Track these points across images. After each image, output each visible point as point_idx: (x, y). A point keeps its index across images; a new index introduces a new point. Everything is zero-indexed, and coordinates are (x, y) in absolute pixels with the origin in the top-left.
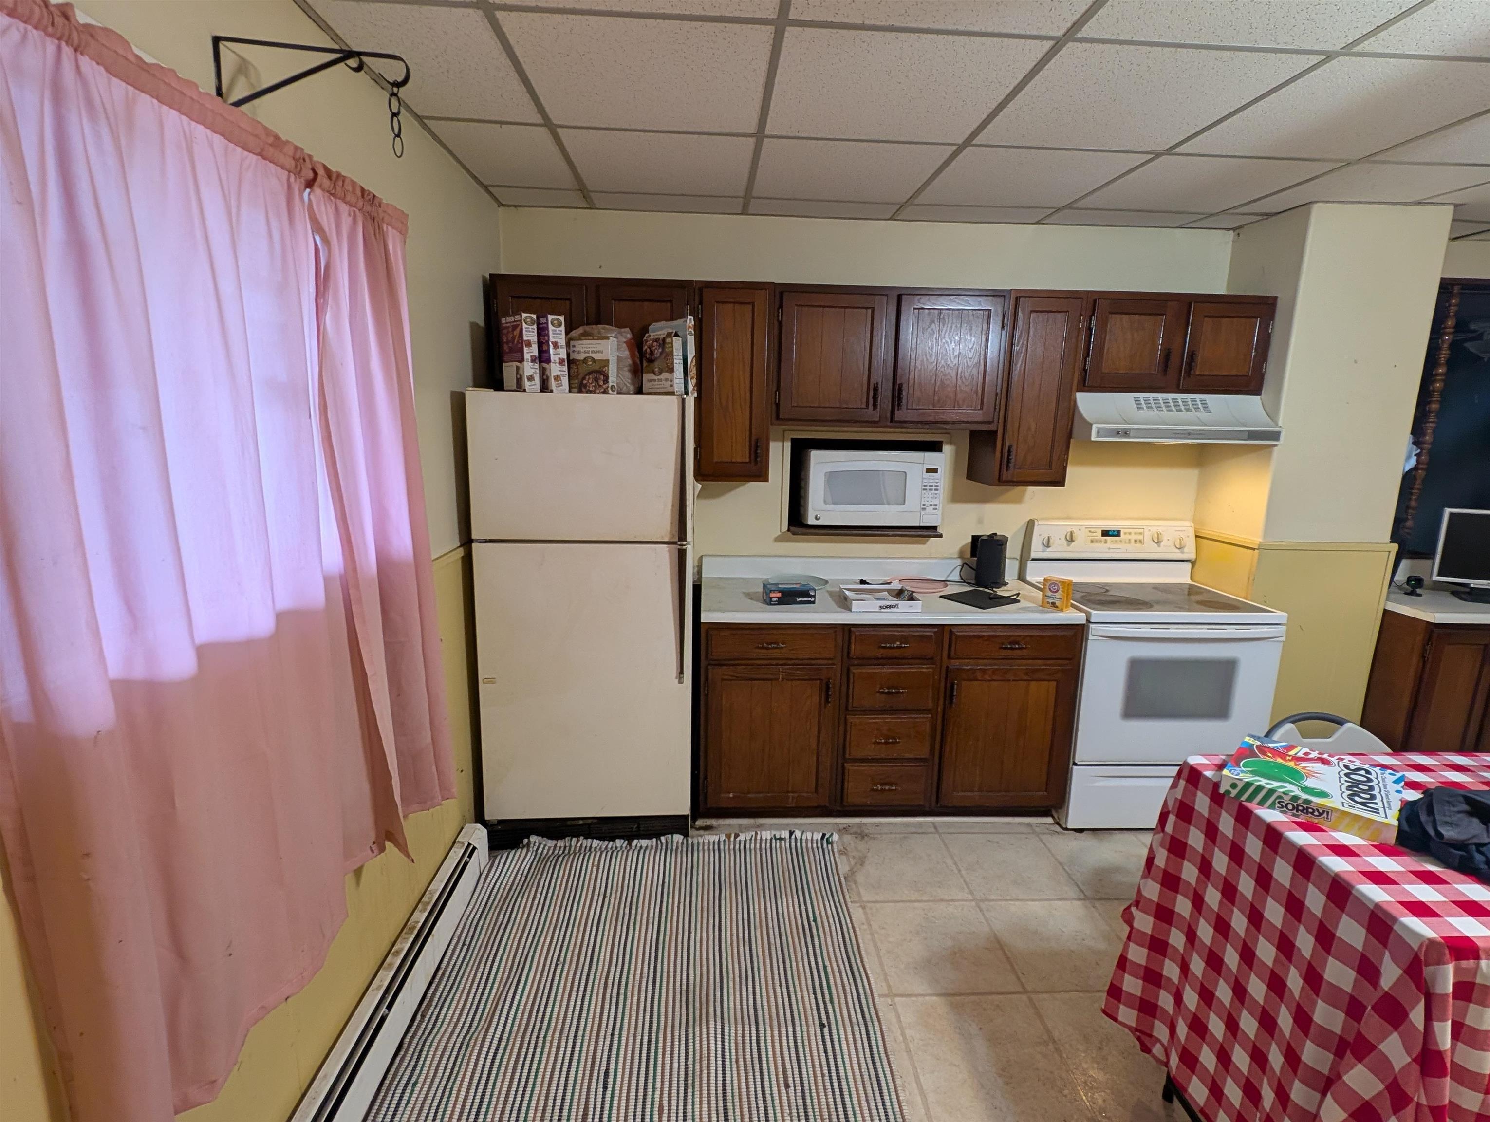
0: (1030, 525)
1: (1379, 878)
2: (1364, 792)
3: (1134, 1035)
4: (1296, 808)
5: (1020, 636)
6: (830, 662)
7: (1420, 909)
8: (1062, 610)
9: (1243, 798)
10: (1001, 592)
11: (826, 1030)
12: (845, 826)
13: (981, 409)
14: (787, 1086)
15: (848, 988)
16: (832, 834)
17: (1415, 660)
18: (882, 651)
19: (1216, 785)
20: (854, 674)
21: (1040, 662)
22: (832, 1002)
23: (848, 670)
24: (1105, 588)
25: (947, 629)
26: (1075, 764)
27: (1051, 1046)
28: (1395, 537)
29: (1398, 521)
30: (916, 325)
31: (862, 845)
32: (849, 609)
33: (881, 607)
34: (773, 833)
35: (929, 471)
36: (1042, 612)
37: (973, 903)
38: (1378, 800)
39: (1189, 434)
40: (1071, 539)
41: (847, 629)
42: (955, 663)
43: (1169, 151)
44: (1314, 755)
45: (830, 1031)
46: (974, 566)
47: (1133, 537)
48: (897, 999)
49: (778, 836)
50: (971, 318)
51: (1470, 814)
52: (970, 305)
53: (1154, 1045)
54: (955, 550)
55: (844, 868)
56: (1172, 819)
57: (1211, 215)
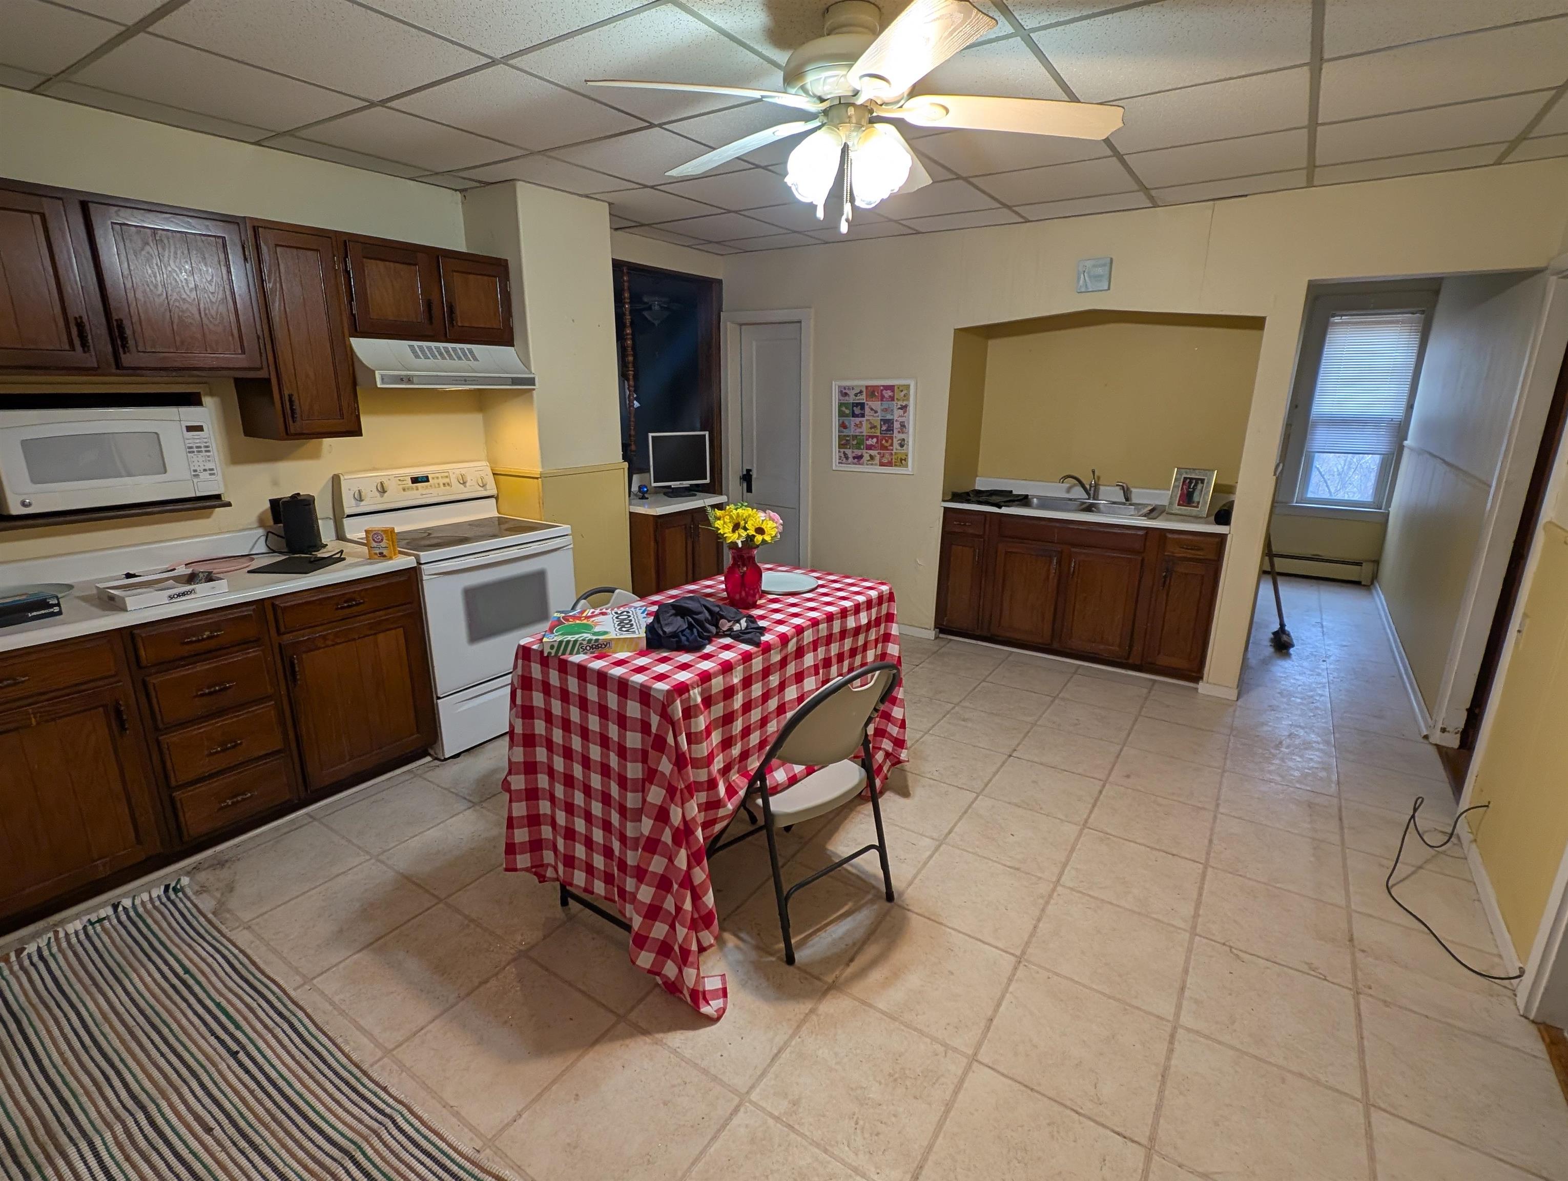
0: (336, 481)
1: (640, 670)
2: (627, 624)
3: (531, 872)
4: (591, 647)
5: (354, 592)
6: (112, 680)
7: (661, 677)
8: (391, 558)
9: (560, 654)
10: (322, 554)
11: (242, 1056)
12: (194, 865)
13: (243, 352)
14: (209, 1130)
15: (254, 1005)
16: (179, 880)
17: (652, 543)
18: (187, 647)
19: (542, 652)
20: (154, 684)
21: (381, 613)
22: (238, 1027)
23: (145, 684)
24: (428, 533)
25: (268, 606)
26: (439, 698)
27: (472, 926)
28: (625, 457)
29: (625, 447)
30: (121, 245)
31: (224, 873)
32: (124, 609)
33: (171, 597)
34: (85, 919)
35: (190, 429)
36: (371, 564)
37: (373, 861)
38: (634, 626)
39: (465, 381)
40: (383, 490)
41: (129, 634)
42: (288, 638)
43: (383, 103)
44: (597, 611)
45: (248, 1055)
46: (283, 534)
47: (441, 481)
48: (315, 981)
49: (94, 919)
50: (200, 244)
51: (676, 615)
52: (195, 228)
53: (546, 871)
54: (252, 517)
55: (207, 904)
56: (519, 692)
57: (437, 174)
